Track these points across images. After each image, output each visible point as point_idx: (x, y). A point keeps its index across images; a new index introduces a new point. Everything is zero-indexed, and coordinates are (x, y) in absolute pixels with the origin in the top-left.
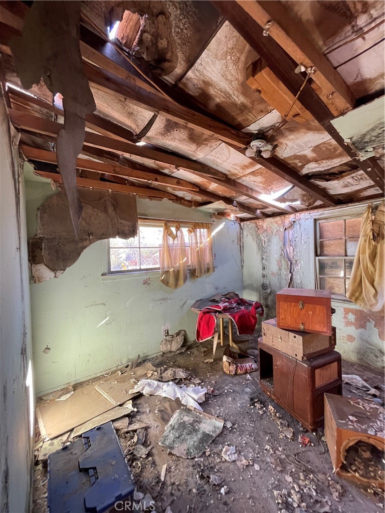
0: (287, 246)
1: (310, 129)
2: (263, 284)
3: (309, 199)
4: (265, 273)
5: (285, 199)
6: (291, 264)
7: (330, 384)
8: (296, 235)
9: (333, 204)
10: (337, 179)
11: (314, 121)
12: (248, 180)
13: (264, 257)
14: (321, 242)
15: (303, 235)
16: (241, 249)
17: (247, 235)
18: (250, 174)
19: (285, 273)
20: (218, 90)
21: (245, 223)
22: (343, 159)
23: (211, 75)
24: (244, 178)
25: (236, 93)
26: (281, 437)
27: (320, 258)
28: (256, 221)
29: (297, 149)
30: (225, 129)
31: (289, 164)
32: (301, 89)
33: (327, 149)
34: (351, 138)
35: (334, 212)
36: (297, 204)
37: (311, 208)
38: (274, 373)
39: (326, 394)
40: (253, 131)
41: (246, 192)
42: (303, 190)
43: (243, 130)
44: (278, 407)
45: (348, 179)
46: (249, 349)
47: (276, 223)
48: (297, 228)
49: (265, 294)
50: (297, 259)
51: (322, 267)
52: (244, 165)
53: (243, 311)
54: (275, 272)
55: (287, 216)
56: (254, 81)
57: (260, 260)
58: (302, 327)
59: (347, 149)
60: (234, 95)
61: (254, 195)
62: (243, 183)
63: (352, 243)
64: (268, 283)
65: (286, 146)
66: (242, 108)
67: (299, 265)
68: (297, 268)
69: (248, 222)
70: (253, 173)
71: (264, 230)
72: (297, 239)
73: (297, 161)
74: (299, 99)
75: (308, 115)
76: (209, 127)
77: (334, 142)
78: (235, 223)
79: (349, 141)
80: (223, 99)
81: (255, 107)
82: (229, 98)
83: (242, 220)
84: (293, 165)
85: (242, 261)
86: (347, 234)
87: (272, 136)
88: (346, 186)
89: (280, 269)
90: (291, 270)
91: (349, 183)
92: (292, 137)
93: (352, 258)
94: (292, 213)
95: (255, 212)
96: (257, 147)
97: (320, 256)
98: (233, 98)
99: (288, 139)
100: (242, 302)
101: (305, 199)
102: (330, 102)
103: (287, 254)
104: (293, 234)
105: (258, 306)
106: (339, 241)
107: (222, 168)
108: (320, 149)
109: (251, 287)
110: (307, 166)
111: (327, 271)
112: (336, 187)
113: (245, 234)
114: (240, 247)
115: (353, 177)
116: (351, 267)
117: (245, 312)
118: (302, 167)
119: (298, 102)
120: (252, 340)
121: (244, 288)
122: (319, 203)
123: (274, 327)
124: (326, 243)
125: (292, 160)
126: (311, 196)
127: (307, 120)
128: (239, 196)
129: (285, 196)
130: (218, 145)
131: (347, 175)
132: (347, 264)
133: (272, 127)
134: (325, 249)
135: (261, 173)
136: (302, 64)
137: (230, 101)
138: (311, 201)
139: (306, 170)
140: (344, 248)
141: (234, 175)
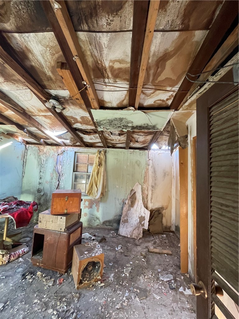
0: (58, 165)
1: (81, 108)
2: (39, 189)
3: (74, 141)
4: (41, 181)
5: (62, 137)
6: (59, 175)
7: (77, 240)
8: (64, 159)
9: (85, 146)
10: (88, 135)
11: (84, 105)
12: (40, 119)
13: (42, 171)
14: (77, 164)
15: (68, 160)
16: (24, 164)
17: (31, 154)
18: (43, 116)
19: (55, 181)
20: (35, 59)
21: (30, 145)
22: (92, 127)
23: (33, 48)
24: (38, 117)
25: (48, 69)
26: (46, 288)
27: (76, 173)
28: (39, 146)
29: (73, 114)
30: (34, 83)
31: (68, 119)
32: (82, 90)
33: (86, 119)
34: (97, 120)
35: (85, 150)
36: (68, 142)
37: (74, 145)
38: (44, 247)
39: (75, 247)
40: (52, 94)
41: (37, 126)
42: (72, 135)
43: (46, 90)
44: (43, 270)
45: (92, 136)
46: (21, 239)
47: (53, 150)
48: (65, 155)
49: (39, 196)
50: (63, 173)
51: (76, 178)
52: (41, 110)
53: (22, 209)
54: (49, 181)
55: (60, 147)
56: (61, 72)
57: (38, 173)
58: (66, 211)
59: (94, 124)
60: (46, 69)
61: (42, 129)
62: (36, 120)
63: (90, 166)
64: (42, 188)
65: (68, 110)
66: (49, 79)
67: (64, 176)
68: (62, 178)
69: (33, 146)
70: (45, 116)
71: (44, 153)
72: (64, 162)
73: (72, 120)
74: (80, 93)
75: (82, 102)
76: (23, 76)
77: (90, 118)
78: (21, 144)
79: (96, 121)
80: (37, 66)
81: (57, 83)
82: (42, 68)
83: (28, 143)
84: (70, 121)
85: (23, 172)
86: (89, 162)
87: (63, 102)
88: (91, 139)
89: (52, 179)
90: (59, 179)
91: (92, 138)
92: (72, 107)
93: (90, 174)
94: (63, 146)
95: (40, 140)
96: (54, 104)
97: (76, 172)
98: (45, 70)
99: (70, 107)
100: (21, 203)
101: (72, 140)
102: (92, 102)
103: (58, 170)
104: (62, 158)
105: (34, 204)
106: (85, 165)
107: (22, 104)
108: (84, 119)
109: (28, 192)
110: (76, 124)
111: (78, 180)
112: (87, 138)
113: (29, 152)
114: (24, 162)
115: (94, 136)
116: (89, 178)
117: (24, 210)
118: (74, 123)
119: (79, 94)
120: (25, 231)
121: (22, 193)
122: (78, 144)
123: (49, 215)
124: (79, 165)
125: (70, 118)
126: (75, 139)
127: (81, 103)
128: (31, 126)
129: (62, 136)
130: (24, 89)
131: (92, 135)
132: (87, 177)
133: (64, 98)
134: (78, 168)
135: (51, 118)
136: (85, 81)
137: (42, 70)
138: (75, 142)
139: (75, 126)
140: (87, 168)
141: (30, 112)
